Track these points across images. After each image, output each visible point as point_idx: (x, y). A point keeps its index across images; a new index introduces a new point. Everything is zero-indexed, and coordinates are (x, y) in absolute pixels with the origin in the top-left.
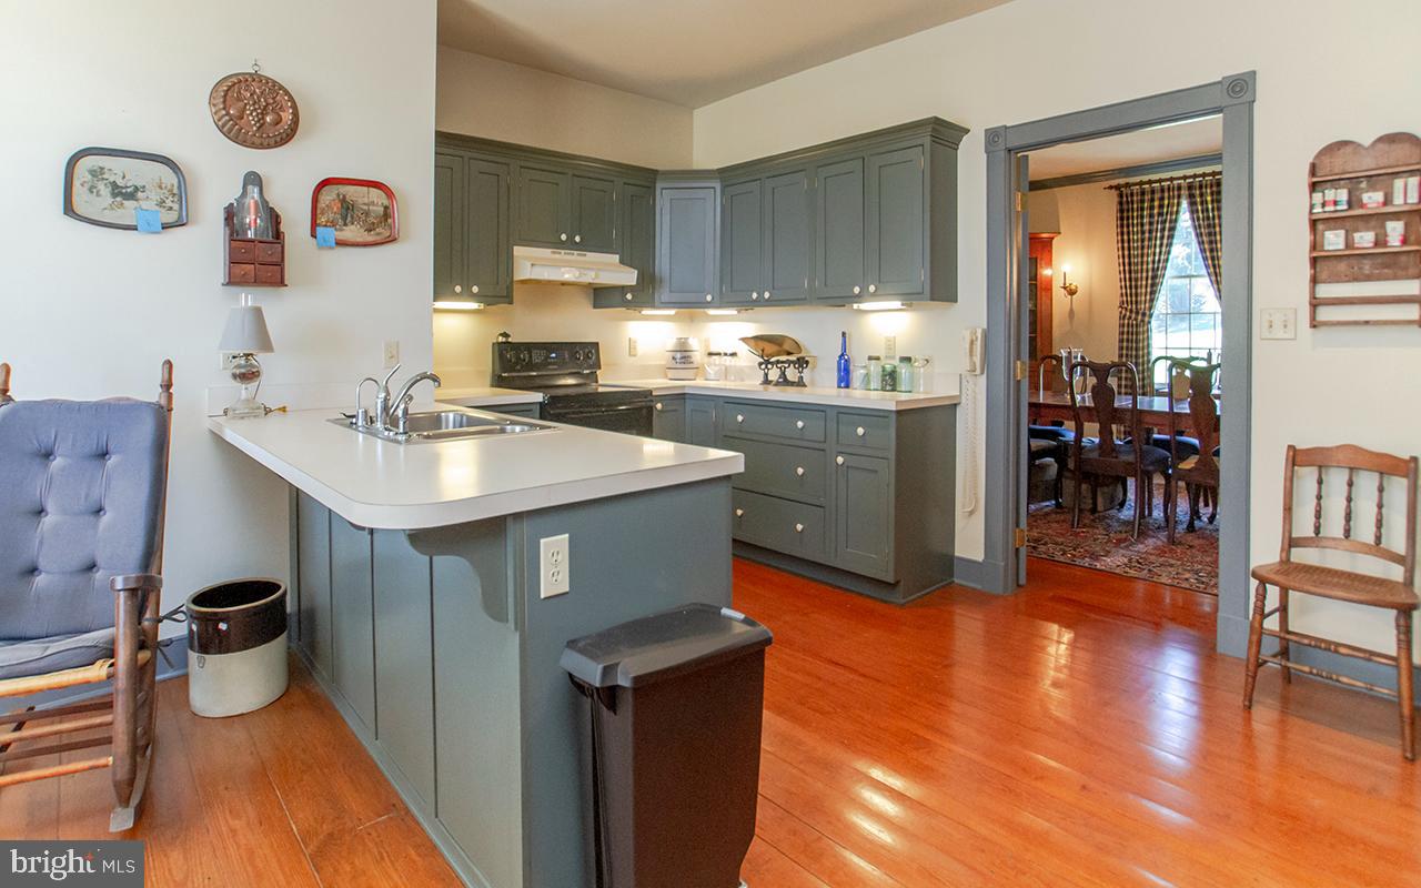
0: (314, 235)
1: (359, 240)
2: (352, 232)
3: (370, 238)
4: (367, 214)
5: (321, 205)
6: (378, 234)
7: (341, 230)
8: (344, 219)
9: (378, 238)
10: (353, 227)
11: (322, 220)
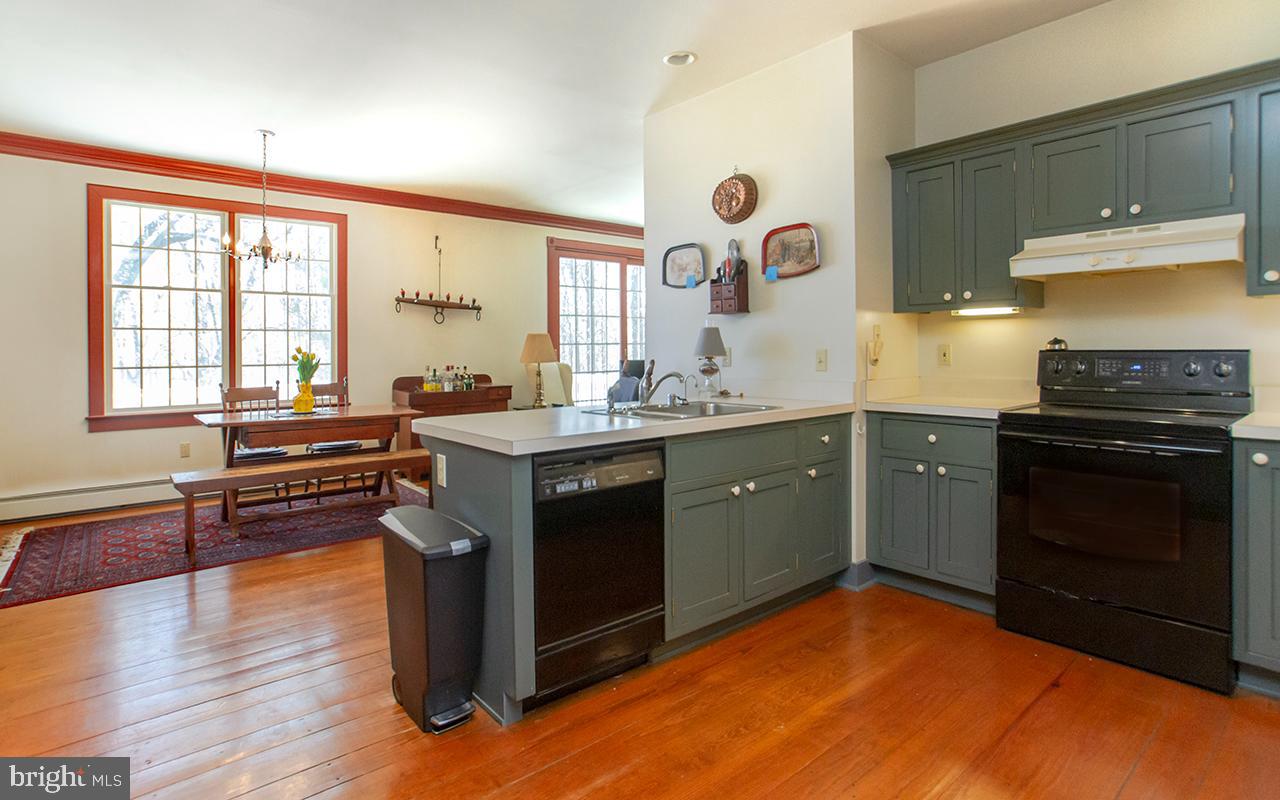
0: (764, 272)
1: (793, 271)
2: (789, 267)
3: (800, 268)
4: (798, 250)
5: (769, 251)
6: (807, 264)
7: (781, 266)
8: (783, 257)
9: (806, 268)
10: (789, 263)
11: (770, 261)
